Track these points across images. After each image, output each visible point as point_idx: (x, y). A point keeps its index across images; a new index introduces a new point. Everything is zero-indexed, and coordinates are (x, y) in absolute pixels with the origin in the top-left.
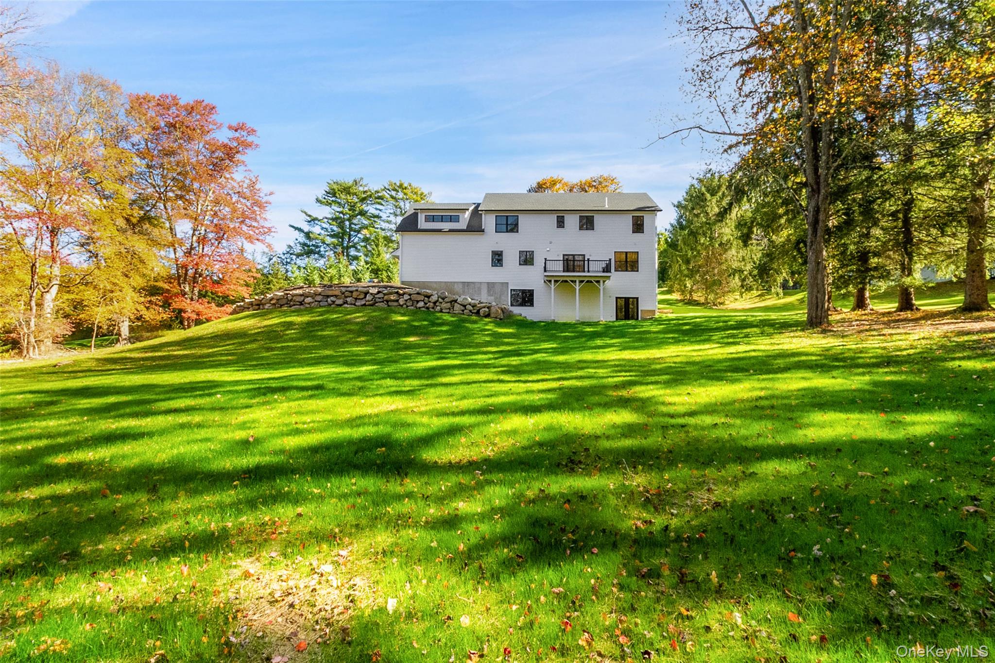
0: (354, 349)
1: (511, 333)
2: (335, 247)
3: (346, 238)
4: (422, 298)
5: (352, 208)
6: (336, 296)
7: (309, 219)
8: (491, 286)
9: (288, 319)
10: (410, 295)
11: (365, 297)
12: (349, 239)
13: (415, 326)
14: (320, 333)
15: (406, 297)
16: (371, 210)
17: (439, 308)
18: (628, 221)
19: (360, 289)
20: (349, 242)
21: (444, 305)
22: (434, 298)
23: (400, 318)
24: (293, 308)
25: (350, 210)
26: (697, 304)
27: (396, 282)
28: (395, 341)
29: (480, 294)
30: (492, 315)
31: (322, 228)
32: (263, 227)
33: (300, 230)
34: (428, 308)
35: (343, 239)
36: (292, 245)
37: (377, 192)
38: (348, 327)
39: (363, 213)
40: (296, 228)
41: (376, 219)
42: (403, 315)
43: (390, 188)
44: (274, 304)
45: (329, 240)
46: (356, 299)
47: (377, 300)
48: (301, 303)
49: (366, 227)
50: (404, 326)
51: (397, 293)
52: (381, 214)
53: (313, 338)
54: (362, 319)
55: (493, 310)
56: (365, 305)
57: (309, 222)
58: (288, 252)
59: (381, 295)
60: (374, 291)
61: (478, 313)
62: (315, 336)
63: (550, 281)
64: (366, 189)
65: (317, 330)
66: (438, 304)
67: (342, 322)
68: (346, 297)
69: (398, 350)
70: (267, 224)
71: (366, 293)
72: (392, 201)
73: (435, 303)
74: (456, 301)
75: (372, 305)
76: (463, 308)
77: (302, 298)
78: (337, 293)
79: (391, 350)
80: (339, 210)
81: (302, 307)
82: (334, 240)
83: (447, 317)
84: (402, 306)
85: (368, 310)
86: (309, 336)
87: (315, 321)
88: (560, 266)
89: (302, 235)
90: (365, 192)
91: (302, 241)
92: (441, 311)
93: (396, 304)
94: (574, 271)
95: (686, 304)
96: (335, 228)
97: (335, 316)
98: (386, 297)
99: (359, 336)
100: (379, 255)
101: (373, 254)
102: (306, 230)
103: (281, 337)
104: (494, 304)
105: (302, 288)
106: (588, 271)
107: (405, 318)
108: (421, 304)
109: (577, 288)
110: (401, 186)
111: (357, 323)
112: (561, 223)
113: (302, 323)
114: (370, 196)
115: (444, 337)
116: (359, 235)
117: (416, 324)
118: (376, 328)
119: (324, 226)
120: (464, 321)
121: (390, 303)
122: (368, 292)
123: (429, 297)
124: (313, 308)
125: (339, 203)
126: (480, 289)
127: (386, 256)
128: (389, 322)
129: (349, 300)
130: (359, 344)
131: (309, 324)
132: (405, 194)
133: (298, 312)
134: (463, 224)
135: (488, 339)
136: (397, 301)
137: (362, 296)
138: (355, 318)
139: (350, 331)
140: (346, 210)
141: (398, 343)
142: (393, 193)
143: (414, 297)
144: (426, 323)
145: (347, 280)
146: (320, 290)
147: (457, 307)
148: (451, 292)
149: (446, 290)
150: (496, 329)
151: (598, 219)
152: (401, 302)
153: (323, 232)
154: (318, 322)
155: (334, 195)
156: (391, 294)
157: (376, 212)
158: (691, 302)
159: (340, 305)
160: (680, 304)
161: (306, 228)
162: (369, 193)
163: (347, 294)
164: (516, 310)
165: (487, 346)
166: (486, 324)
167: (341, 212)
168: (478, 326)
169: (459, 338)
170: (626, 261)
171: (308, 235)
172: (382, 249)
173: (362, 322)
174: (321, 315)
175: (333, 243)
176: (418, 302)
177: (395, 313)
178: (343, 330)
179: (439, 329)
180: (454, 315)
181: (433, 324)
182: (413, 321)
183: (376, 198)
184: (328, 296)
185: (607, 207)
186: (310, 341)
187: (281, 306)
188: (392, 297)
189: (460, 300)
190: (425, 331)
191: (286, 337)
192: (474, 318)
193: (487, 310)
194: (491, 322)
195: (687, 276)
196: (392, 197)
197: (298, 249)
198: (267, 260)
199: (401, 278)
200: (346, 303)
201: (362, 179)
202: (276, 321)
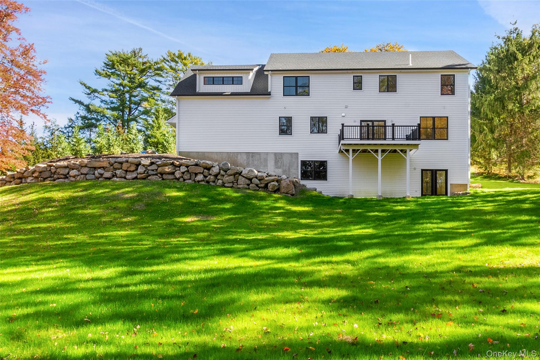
0: (114, 233)
1: (307, 212)
2: (115, 121)
3: (127, 111)
4: (201, 170)
5: (132, 80)
6: (104, 168)
7: (88, 91)
8: (278, 157)
9: (47, 195)
10: (187, 167)
11: (137, 169)
12: (130, 111)
13: (192, 203)
14: (80, 211)
15: (183, 169)
16: (151, 82)
17: (220, 181)
18: (436, 79)
19: (130, 160)
20: (129, 115)
21: (226, 178)
22: (215, 170)
23: (174, 193)
24: (56, 182)
25: (129, 82)
26: (498, 177)
27: (173, 152)
28: (168, 221)
29: (266, 166)
30: (283, 190)
31: (102, 101)
32: (38, 97)
33: (81, 103)
34: (208, 182)
35: (123, 111)
36: (74, 118)
37: (156, 63)
38: (114, 204)
39: (142, 85)
40: (76, 101)
41: (155, 91)
42: (180, 190)
43: (169, 59)
44: (36, 178)
45: (109, 113)
46: (126, 171)
47: (151, 172)
48: (66, 176)
49: (146, 100)
50: (180, 203)
51: (172, 164)
52: (161, 86)
53: (71, 218)
54: (130, 195)
55: (284, 184)
56: (136, 178)
57: (89, 94)
58: (70, 126)
59: (154, 167)
60: (146, 162)
61: (266, 186)
62: (74, 215)
63: (347, 151)
64: (145, 60)
65: (78, 208)
66: (219, 177)
67: (108, 198)
68: (115, 169)
69: (170, 235)
70: (41, 94)
71: (138, 165)
72: (171, 73)
73: (216, 176)
74: (240, 174)
75: (144, 179)
76: (248, 182)
77: (67, 170)
78: (105, 164)
79: (161, 236)
80: (118, 82)
81: (66, 180)
82: (115, 113)
83: (229, 192)
84: (178, 179)
85: (139, 184)
86: (66, 216)
87: (77, 197)
88: (356, 133)
89: (82, 107)
90: (144, 64)
91: (83, 115)
92: (223, 185)
93: (171, 177)
94: (373, 139)
95: (485, 177)
96: (115, 100)
97: (101, 191)
98: (160, 169)
99: (126, 216)
100: (159, 128)
101: (153, 127)
102: (86, 103)
103: (35, 216)
104: (284, 177)
105: (67, 159)
106: (393, 139)
107: (181, 194)
108: (200, 177)
109: (380, 158)
110: (180, 56)
111: (127, 199)
112: (358, 85)
113: (62, 200)
114: (150, 68)
115: (228, 217)
116: (139, 108)
117: (194, 201)
118: (147, 205)
119: (104, 98)
120: (250, 197)
121: (165, 176)
122: (140, 164)
123: (209, 169)
124: (79, 181)
125: (118, 75)
126: (266, 160)
127: (165, 128)
128: (162, 199)
129: (118, 172)
130: (123, 226)
131: (72, 200)
132: (185, 65)
133: (61, 187)
134: (246, 86)
135: (279, 219)
136: (173, 173)
137: (133, 168)
138: (124, 193)
139: (115, 209)
140: (126, 82)
141: (171, 225)
142: (173, 64)
143: (192, 169)
144: (205, 199)
145: (117, 151)
146: (86, 161)
147: (242, 181)
148: (235, 163)
149: (228, 161)
150: (289, 207)
151: (402, 80)
152: (178, 174)
153: (103, 105)
154: (81, 197)
155: (113, 66)
156: (165, 165)
157: (156, 84)
158: (490, 176)
159: (109, 179)
160: (479, 178)
161: (86, 101)
162: (148, 65)
163: (116, 165)
164: (310, 184)
165: (282, 230)
166: (276, 200)
167: (121, 85)
168: (267, 203)
169: (246, 218)
170: (434, 128)
171: (88, 108)
172: (162, 122)
173: (131, 198)
174: (86, 190)
175: (113, 116)
176: (196, 174)
177: (170, 187)
178: (108, 208)
179: (222, 206)
180: (237, 190)
181: (214, 200)
182: (190, 197)
183: (156, 70)
184: (95, 168)
185: (411, 65)
186: (66, 222)
187: (45, 179)
188: (167, 169)
189: (245, 172)
190: (204, 209)
191: (40, 216)
192: (262, 193)
193: (276, 183)
194: (281, 199)
195: (494, 147)
196: (171, 67)
197: (80, 123)
198: (49, 134)
199: (178, 148)
200: (114, 175)
201: (141, 49)
202: (33, 197)
